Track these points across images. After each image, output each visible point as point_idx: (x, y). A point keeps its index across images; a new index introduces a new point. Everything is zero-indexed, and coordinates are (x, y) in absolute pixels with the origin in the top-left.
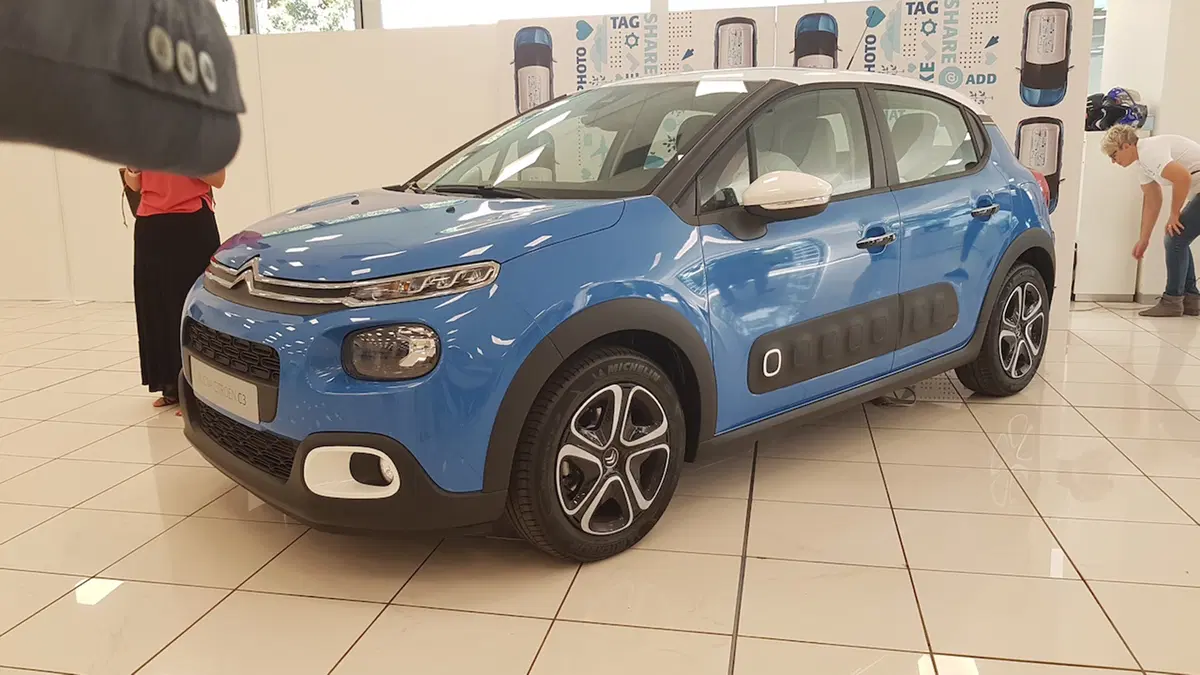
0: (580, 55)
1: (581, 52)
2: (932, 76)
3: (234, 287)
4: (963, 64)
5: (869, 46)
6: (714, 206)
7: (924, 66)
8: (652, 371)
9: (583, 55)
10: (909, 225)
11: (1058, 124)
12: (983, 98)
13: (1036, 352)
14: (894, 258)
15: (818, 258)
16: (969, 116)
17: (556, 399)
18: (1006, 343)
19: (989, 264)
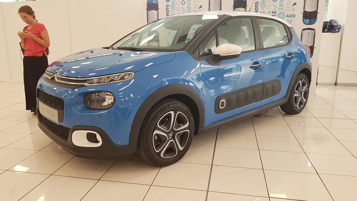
0: (167, 7)
1: (167, 6)
2: (275, 15)
3: (52, 79)
4: (285, 11)
5: (256, 5)
6: (205, 54)
7: (273, 12)
8: (184, 107)
9: (168, 7)
10: (268, 61)
11: (314, 30)
12: (291, 22)
13: (305, 101)
14: (262, 71)
15: (240, 71)
16: (286, 27)
17: (152, 116)
18: (296, 98)
19: (291, 74)
